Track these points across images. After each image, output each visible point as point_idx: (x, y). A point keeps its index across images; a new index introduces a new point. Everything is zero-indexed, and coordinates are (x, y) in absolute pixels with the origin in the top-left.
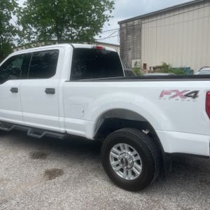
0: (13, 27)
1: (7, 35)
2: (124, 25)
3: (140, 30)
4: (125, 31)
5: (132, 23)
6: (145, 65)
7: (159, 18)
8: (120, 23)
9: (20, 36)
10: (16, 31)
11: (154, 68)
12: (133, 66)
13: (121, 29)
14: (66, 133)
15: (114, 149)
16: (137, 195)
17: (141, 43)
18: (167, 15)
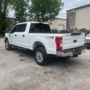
0: (27, 13)
1: (25, 16)
2: (68, 12)
3: (75, 14)
4: (69, 14)
5: (72, 11)
6: (76, 28)
7: (83, 9)
8: (67, 11)
9: (29, 16)
10: (28, 15)
11: (80, 30)
12: (71, 29)
13: (67, 14)
14: (27, 49)
15: (37, 53)
16: (42, 67)
17: (75, 19)
18: (87, 8)
